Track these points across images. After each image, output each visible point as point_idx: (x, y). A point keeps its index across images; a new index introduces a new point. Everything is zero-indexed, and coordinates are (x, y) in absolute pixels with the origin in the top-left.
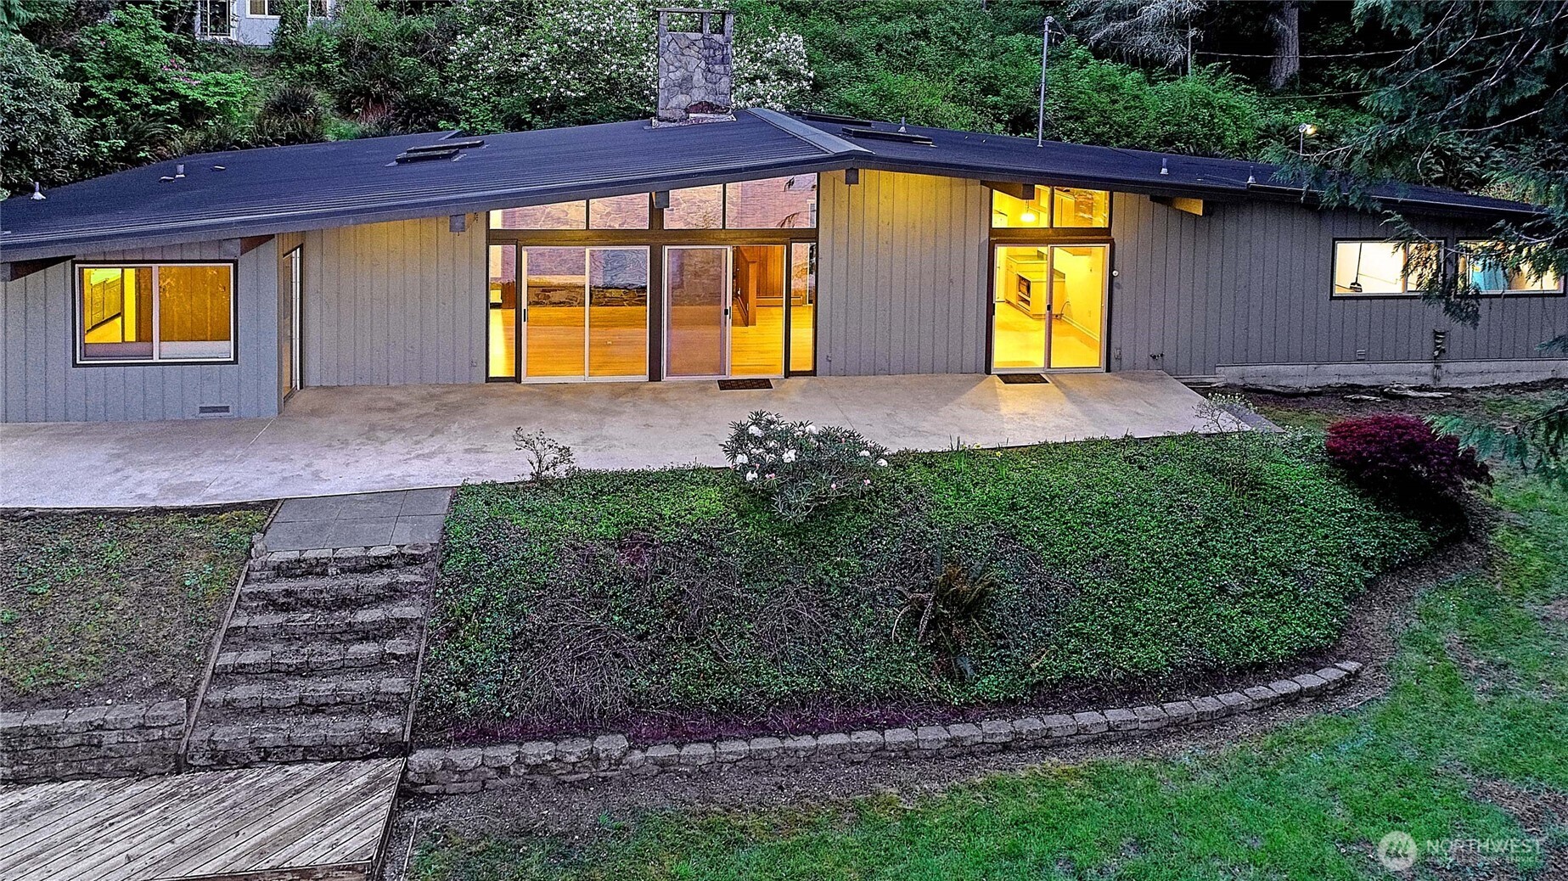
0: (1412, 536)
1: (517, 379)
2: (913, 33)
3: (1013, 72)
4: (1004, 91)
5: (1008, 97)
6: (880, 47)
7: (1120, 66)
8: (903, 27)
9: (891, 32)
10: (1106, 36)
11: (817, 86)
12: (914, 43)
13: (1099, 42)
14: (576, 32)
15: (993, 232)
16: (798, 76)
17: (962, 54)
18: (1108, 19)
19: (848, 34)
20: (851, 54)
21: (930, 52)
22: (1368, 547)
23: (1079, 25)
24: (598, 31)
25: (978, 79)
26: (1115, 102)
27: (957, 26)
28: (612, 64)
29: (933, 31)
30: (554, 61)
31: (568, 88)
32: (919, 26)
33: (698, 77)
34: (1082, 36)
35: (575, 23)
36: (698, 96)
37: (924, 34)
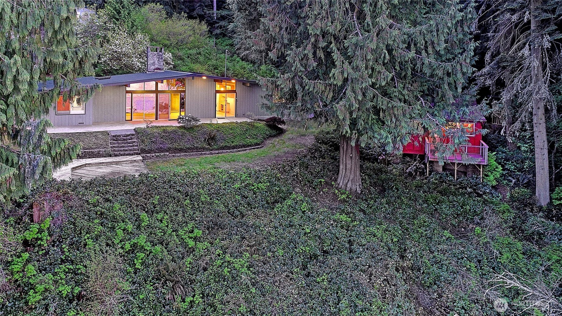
0: (274, 132)
1: (131, 120)
2: (197, 53)
3: (221, 64)
4: (219, 69)
5: (220, 71)
6: (188, 57)
7: (248, 63)
8: (194, 51)
9: (191, 53)
10: (244, 55)
11: (175, 67)
12: (197, 56)
13: (243, 57)
14: (116, 52)
15: (216, 91)
16: (170, 64)
17: (209, 59)
18: (245, 50)
19: (181, 53)
20: (181, 59)
21: (201, 58)
22: (268, 133)
23: (237, 52)
24: (122, 51)
25: (213, 66)
26: (245, 72)
27: (208, 52)
28: (125, 60)
29: (202, 52)
30: (110, 60)
31: (114, 66)
32: (198, 51)
33: (156, 62)
34: (238, 54)
35: (115, 49)
36: (156, 66)
37: (200, 54)
